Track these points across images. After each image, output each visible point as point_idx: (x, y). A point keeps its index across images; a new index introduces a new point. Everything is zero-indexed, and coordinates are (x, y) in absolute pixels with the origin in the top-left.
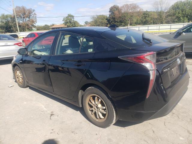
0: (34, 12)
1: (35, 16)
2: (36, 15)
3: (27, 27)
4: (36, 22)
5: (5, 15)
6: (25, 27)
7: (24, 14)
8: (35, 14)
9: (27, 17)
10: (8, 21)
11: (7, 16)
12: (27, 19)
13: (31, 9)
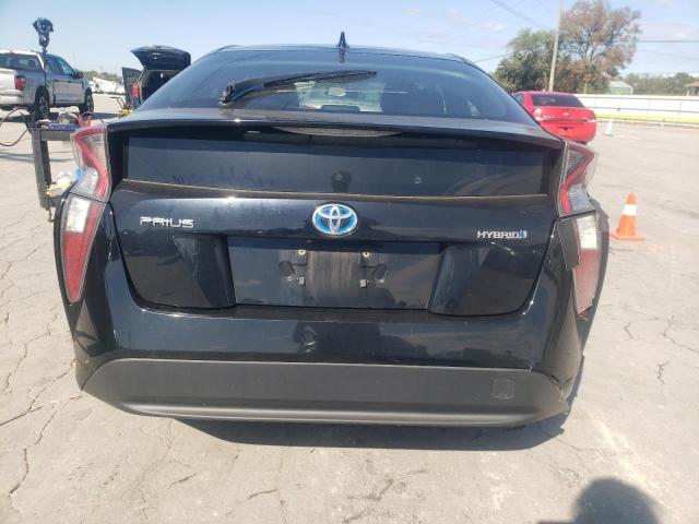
0: (637, 21)
1: (635, 38)
2: (641, 32)
3: (587, 78)
4: (629, 61)
5: (531, 34)
6: (583, 76)
7: (596, 30)
8: (636, 30)
9: (601, 40)
10: (535, 55)
11: (536, 38)
12: (601, 48)
13: (628, 9)
